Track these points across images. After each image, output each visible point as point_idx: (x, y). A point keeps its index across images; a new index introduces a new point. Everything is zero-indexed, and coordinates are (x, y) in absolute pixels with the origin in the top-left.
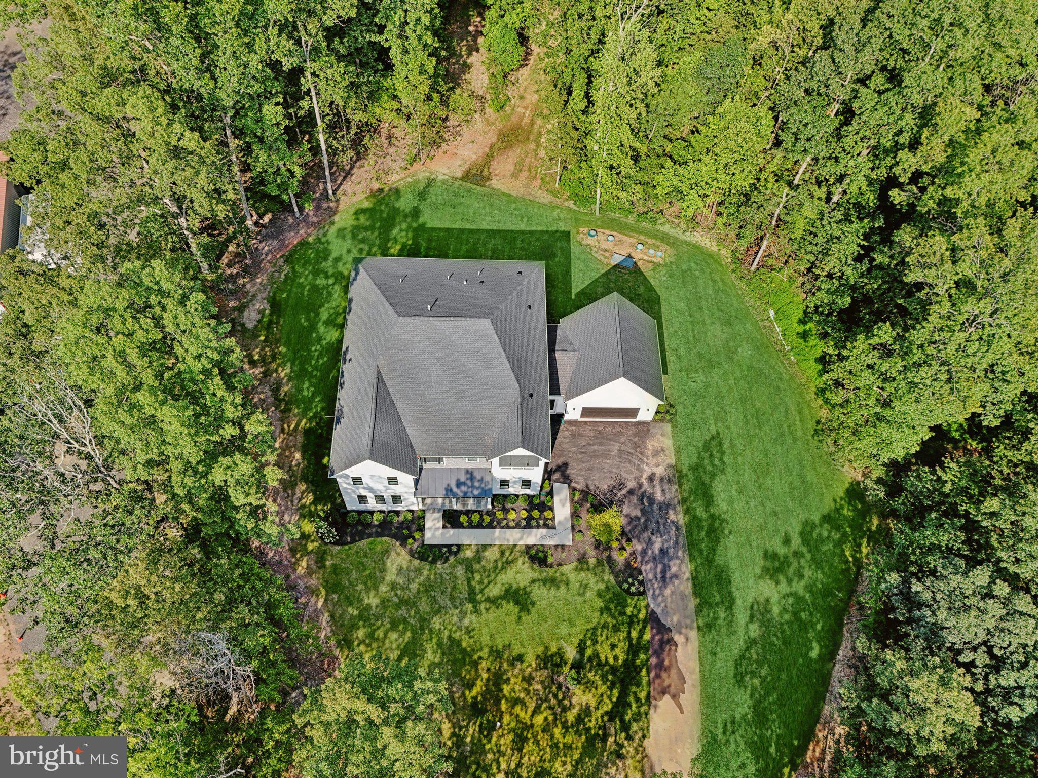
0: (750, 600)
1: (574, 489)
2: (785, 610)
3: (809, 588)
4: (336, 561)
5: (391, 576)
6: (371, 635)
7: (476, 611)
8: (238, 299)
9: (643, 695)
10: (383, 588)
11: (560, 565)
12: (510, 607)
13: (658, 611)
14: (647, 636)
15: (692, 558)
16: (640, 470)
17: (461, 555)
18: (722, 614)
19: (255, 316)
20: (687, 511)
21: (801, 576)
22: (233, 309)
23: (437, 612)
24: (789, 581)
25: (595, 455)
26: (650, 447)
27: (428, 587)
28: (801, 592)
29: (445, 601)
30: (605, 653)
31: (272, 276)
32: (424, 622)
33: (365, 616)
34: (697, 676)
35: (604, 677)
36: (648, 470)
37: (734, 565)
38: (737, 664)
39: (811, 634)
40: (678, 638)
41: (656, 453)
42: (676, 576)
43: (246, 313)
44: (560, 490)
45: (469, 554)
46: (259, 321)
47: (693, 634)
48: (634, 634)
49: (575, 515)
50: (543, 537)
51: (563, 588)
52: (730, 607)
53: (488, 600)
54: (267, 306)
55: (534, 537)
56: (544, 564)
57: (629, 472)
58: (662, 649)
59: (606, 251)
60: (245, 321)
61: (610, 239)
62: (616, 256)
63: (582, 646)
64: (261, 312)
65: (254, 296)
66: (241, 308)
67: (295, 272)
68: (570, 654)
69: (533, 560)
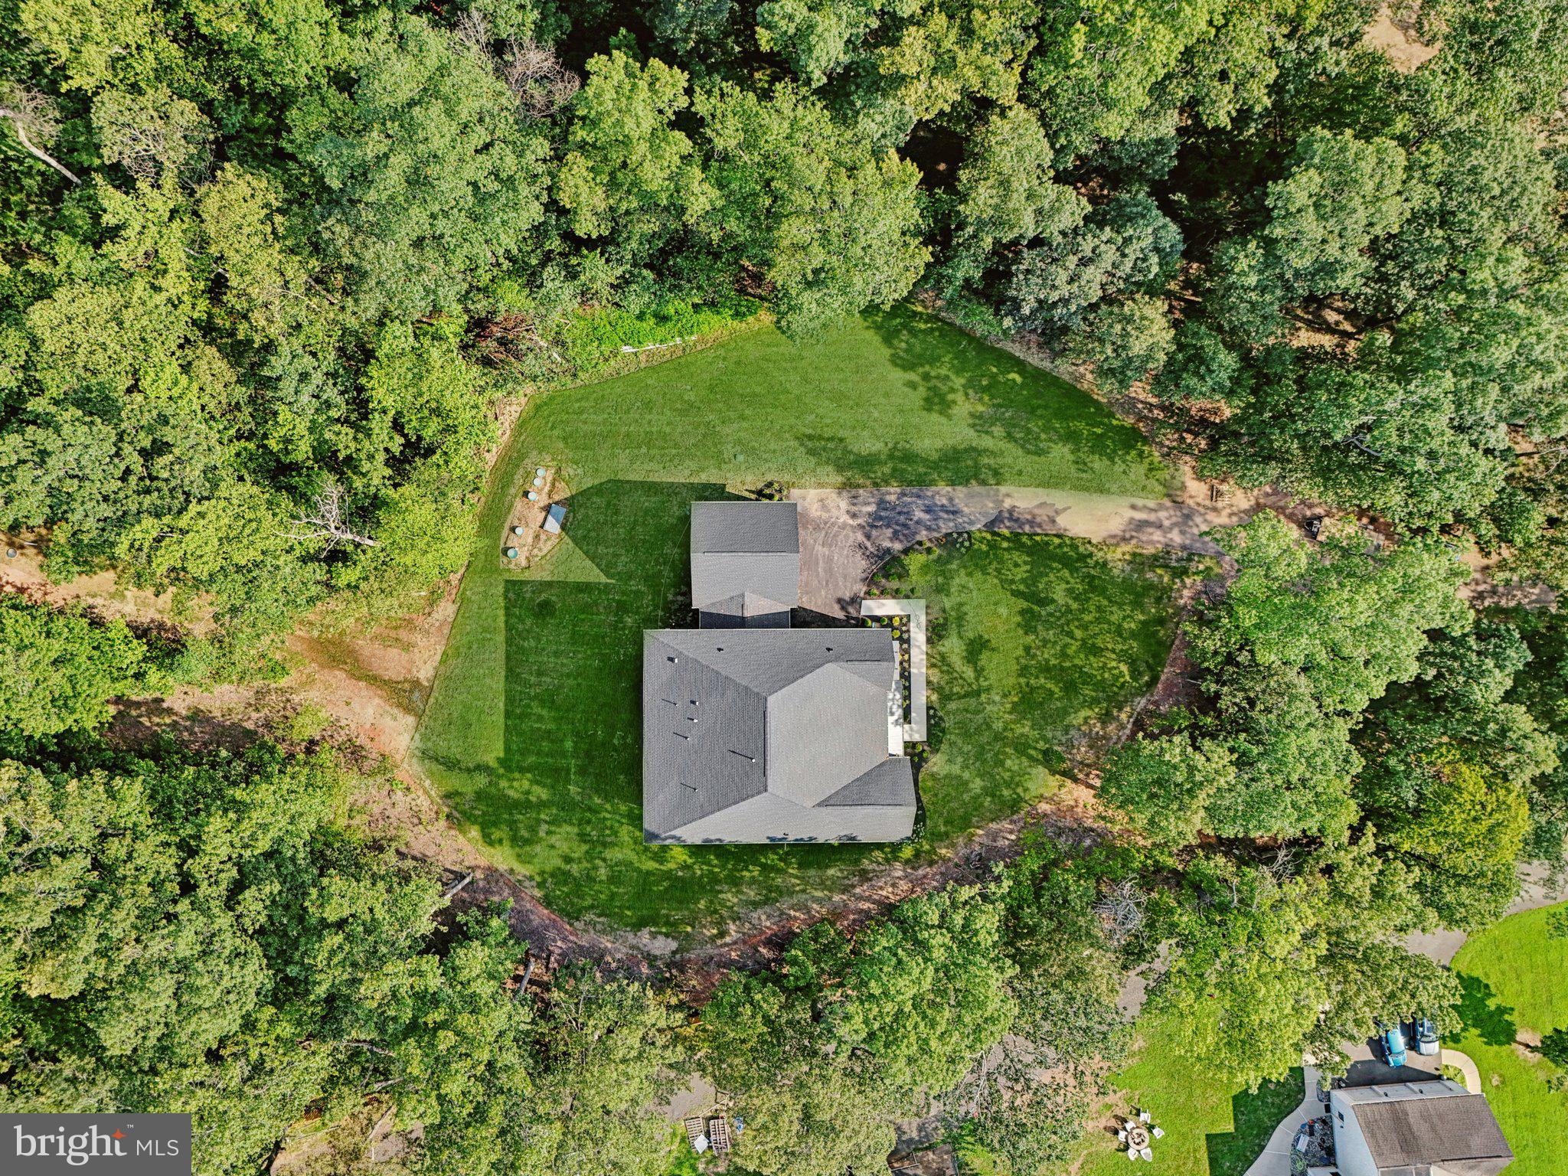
0: (972, 433)
1: (868, 593)
2: (981, 399)
3: (959, 372)
4: (941, 821)
5: (956, 769)
6: (1008, 785)
7: (988, 690)
8: (638, 964)
9: (1057, 541)
10: (966, 775)
11: (944, 611)
12: (984, 656)
13: (984, 521)
14: (1006, 532)
15: (933, 483)
16: (844, 526)
17: (937, 706)
18: (986, 461)
19: (660, 941)
20: (887, 483)
21: (947, 377)
22: (651, 966)
23: (989, 727)
24: (952, 390)
25: (829, 571)
26: (819, 513)
27: (967, 735)
28: (963, 381)
29: (979, 718)
30: (1021, 573)
31: (603, 932)
32: (998, 737)
33: (991, 792)
34: (1040, 490)
35: (1042, 575)
36: (845, 518)
37: (939, 444)
38: (1029, 452)
39: (1001, 378)
40: (1007, 503)
41: (824, 508)
42: (951, 500)
43: (658, 953)
44: (869, 608)
45: (934, 697)
46: (667, 935)
47: (1003, 489)
48: (1005, 545)
49: (896, 594)
50: (918, 625)
51: (965, 609)
52: (978, 452)
53: (977, 679)
54: (645, 931)
55: (919, 636)
56: (944, 626)
57: (847, 537)
58: (1017, 520)
59: (537, 537)
60: (667, 952)
61: (518, 531)
62: (547, 527)
63: (1016, 594)
64: (653, 936)
65: (632, 947)
66: (651, 959)
67: (592, 907)
68: (1024, 604)
69: (940, 637)
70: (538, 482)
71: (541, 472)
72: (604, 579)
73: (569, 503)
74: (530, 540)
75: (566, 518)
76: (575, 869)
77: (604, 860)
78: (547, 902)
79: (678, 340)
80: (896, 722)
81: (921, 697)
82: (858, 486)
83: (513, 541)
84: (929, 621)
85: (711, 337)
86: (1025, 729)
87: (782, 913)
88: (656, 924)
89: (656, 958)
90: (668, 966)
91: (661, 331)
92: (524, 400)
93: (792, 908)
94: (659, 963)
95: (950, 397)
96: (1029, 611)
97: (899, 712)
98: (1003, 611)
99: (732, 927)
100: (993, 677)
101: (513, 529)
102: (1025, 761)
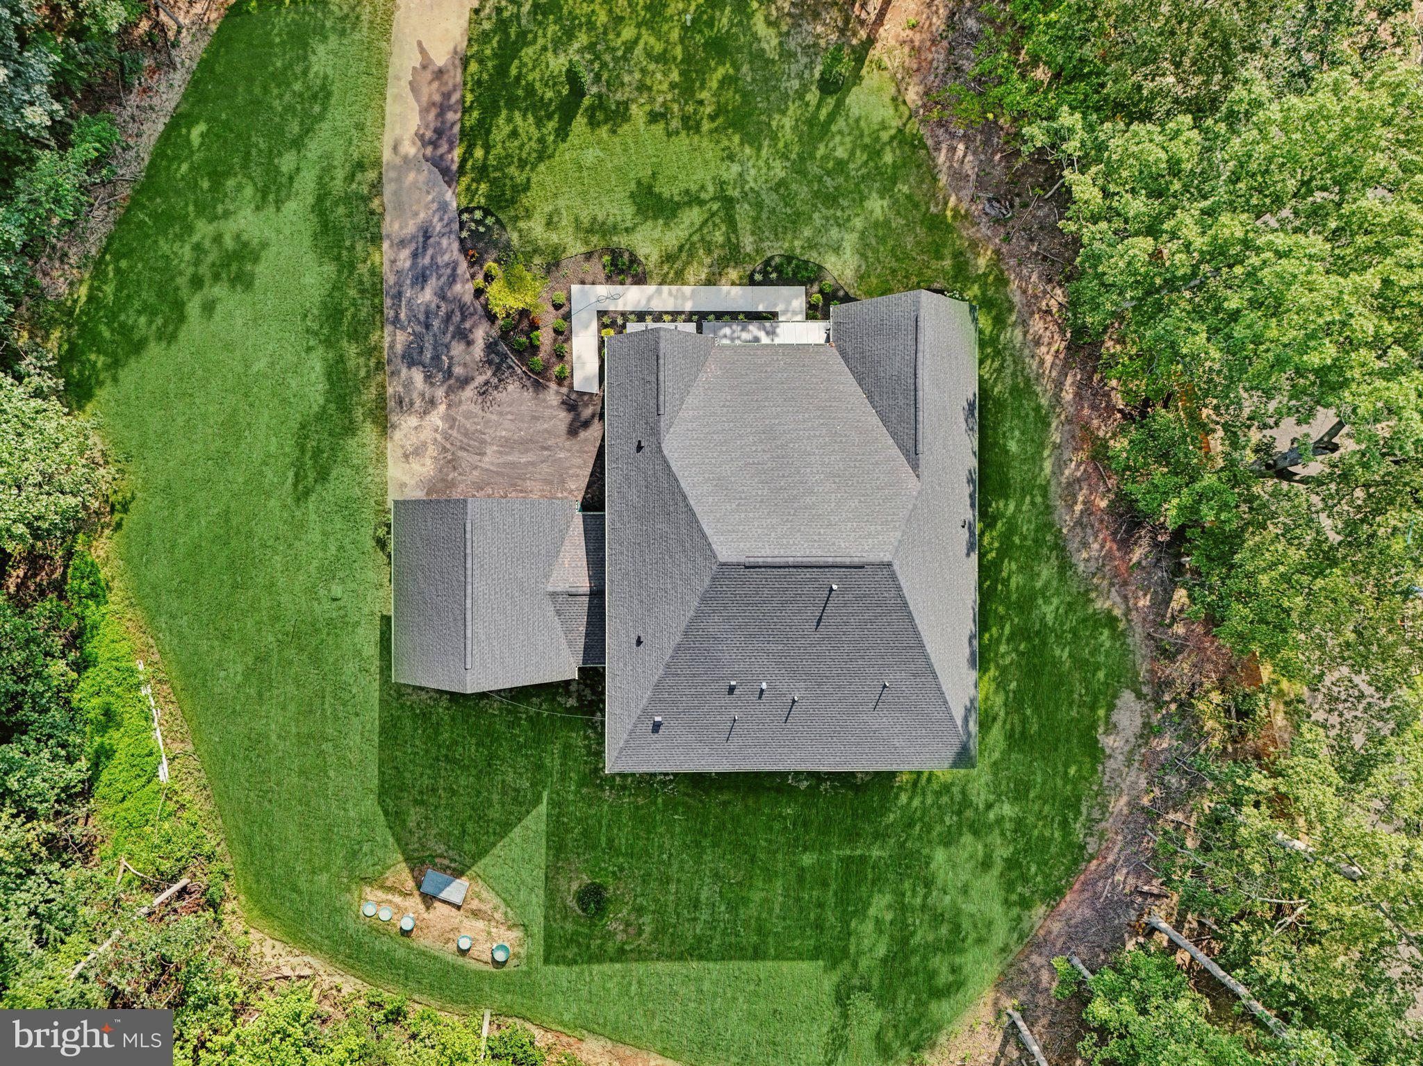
0: (291, 206)
1: (560, 380)
3: (187, 228)
4: (935, 264)
5: (850, 240)
6: (876, 154)
7: (721, 184)
8: (1155, 754)
9: (474, 66)
10: (861, 222)
11: (588, 256)
12: (665, 190)
13: (440, 187)
14: (459, 151)
15: (376, 272)
16: (450, 420)
17: (747, 269)
19: (1121, 718)
20: (376, 348)
21: (197, 247)
22: (1159, 734)
23: (782, 183)
24: (218, 239)
25: (525, 444)
26: (428, 462)
27: (797, 220)
28: (203, 222)
29: (770, 199)
30: (526, 124)
31: (1104, 808)
32: (799, 169)
33: (888, 183)
34: (390, 92)
35: (530, 90)
36: (436, 418)
37: (310, 258)
38: (325, 111)
39: (200, 156)
40: (411, 147)
41: (418, 451)
42: (404, 242)
43: (1139, 721)
44: (587, 380)
45: (733, 274)
46: (1111, 707)
47: (387, 155)
48: (479, 153)
49: (563, 334)
50: (615, 298)
52: (323, 196)
53: (701, 203)
54: (1104, 742)
55: (632, 297)
56: (615, 254)
57: (468, 415)
58: (439, 132)
59: (476, 914)
60: (1138, 706)
61: (465, 944)
62: (457, 899)
63: (562, 133)
64: (1111, 728)
65: (1129, 762)
66: (1148, 732)
67: (1065, 824)
68: (580, 123)
69: (634, 260)
70: (385, 915)
71: (369, 910)
72: (543, 808)
73: (418, 864)
74: (480, 924)
75: (444, 869)
76: (1003, 852)
77: (989, 806)
78: (1054, 894)
79: (145, 691)
80: (771, 333)
81: (732, 295)
82: (381, 398)
83: (483, 950)
84: (609, 279)
85: (140, 640)
86: (786, 124)
87: (1079, 523)
88: (1093, 726)
89: (1146, 725)
90: (1159, 705)
91: (131, 719)
92: (255, 936)
93: (1070, 507)
94: (1156, 719)
95: (229, 243)
96: (591, 113)
97: (754, 329)
98: (590, 156)
99: (1101, 604)
100: (700, 175)
101: (463, 952)
102: (840, 124)
